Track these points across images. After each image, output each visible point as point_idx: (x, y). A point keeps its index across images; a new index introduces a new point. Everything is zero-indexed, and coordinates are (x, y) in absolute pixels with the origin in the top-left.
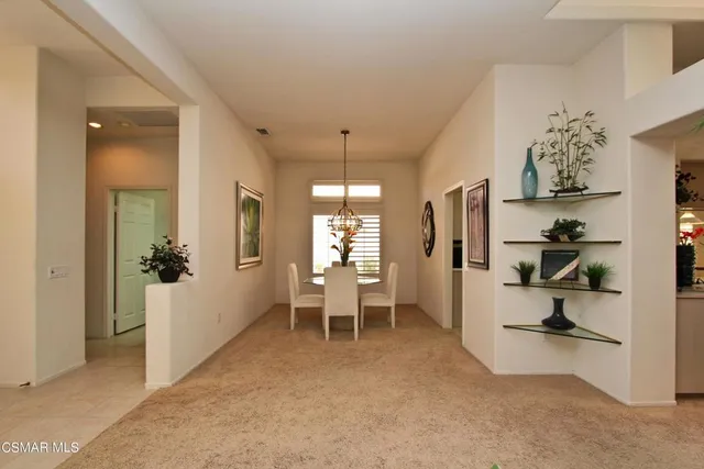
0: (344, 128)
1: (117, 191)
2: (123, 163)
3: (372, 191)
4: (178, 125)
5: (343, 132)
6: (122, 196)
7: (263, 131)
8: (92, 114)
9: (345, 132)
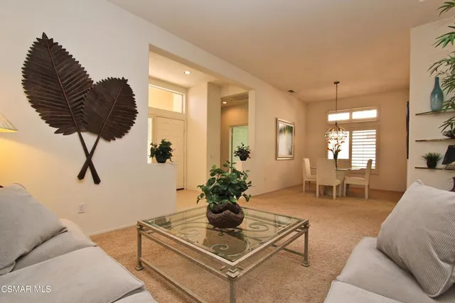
0: (335, 81)
1: (232, 127)
2: (234, 115)
3: (371, 114)
4: (248, 98)
5: (335, 83)
6: (234, 128)
7: (291, 91)
8: (223, 100)
9: (336, 83)
